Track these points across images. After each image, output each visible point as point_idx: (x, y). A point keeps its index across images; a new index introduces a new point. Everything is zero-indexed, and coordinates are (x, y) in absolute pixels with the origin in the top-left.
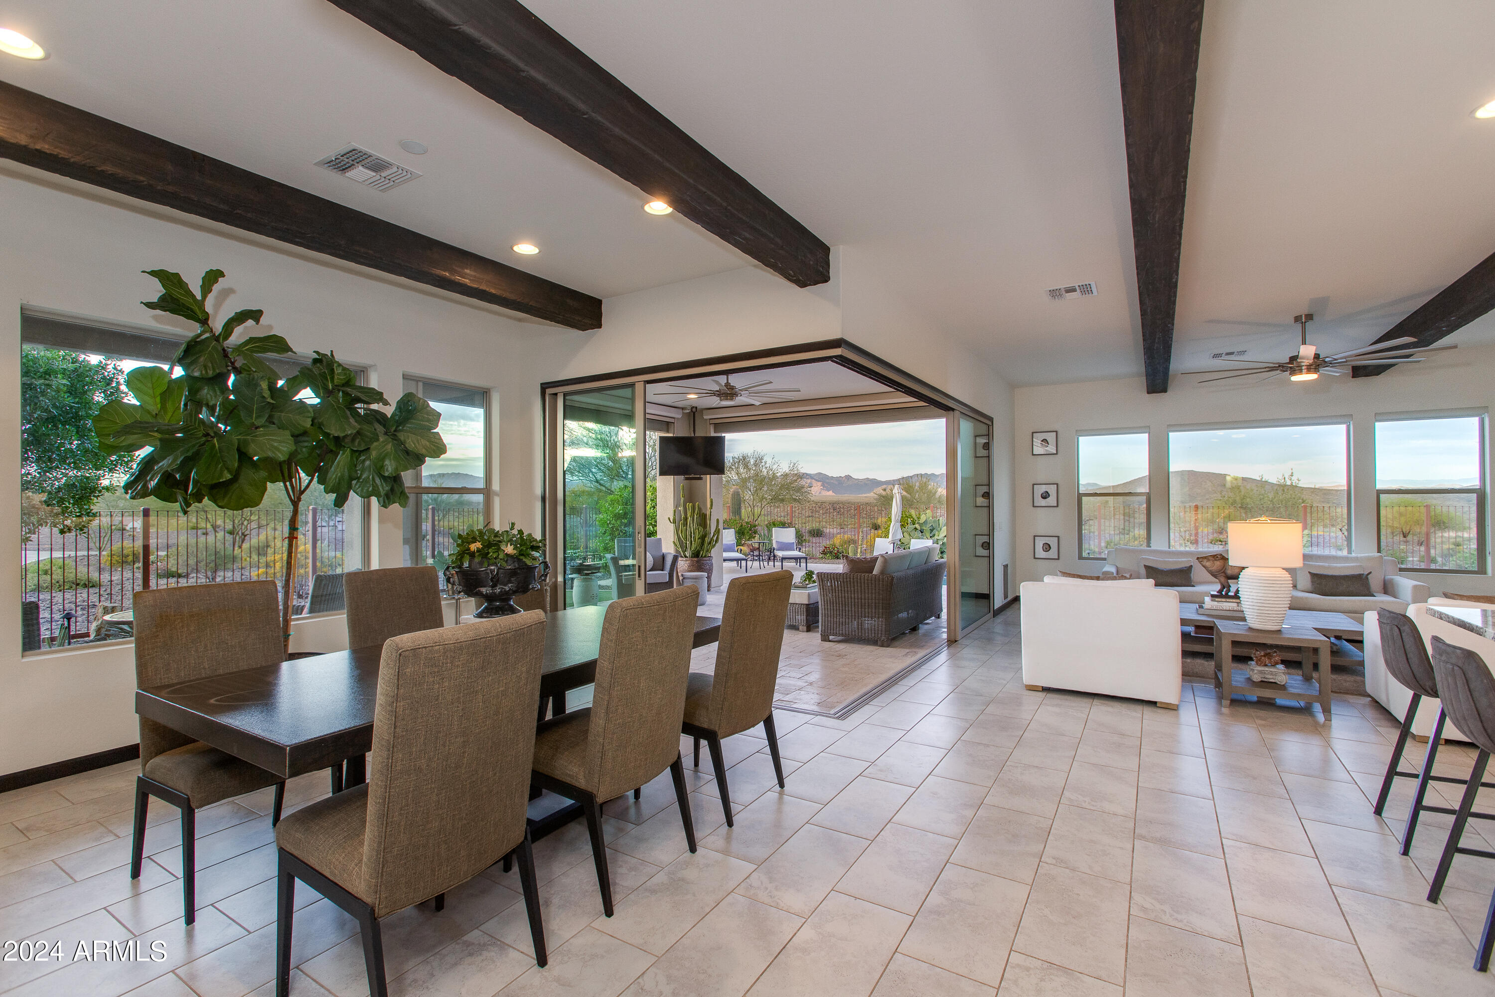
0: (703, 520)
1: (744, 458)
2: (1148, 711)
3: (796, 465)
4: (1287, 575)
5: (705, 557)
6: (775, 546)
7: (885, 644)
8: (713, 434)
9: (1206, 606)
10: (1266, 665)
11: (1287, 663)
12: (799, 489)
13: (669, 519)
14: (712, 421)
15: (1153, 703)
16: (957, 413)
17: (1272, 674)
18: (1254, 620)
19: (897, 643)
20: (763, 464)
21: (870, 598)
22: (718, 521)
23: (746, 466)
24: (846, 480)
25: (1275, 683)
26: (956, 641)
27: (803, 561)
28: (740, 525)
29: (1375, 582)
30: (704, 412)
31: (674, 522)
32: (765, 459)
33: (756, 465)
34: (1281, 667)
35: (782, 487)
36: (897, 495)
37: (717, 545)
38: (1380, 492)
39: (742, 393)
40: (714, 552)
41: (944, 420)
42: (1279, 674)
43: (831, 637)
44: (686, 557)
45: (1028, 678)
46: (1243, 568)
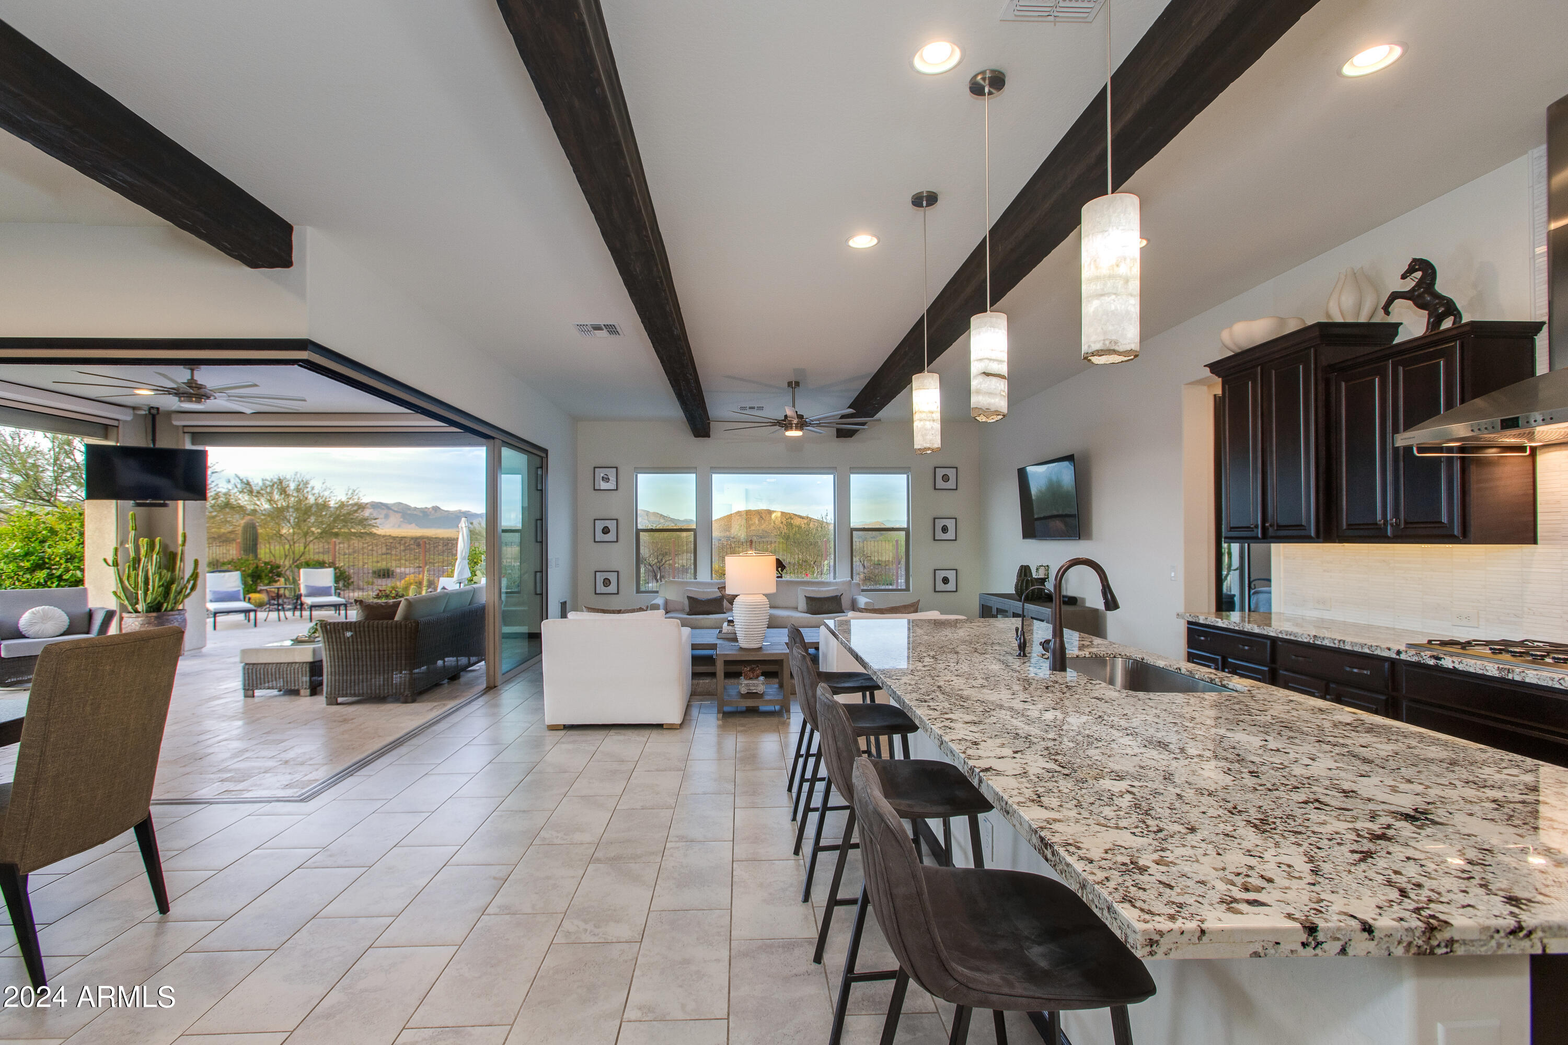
0: (170, 560)
1: (280, 481)
2: (654, 735)
3: (356, 492)
4: (765, 600)
5: (172, 610)
6: (303, 591)
7: (410, 700)
8: (189, 446)
9: (724, 631)
10: (751, 679)
11: (767, 675)
12: (362, 522)
13: (105, 560)
14: (186, 430)
15: (660, 726)
16: (497, 441)
17: (754, 686)
18: (743, 643)
19: (425, 697)
20: (309, 489)
21: (390, 648)
22: (196, 562)
23: (283, 491)
24: (433, 512)
25: (757, 693)
26: (495, 687)
27: (342, 608)
28: (255, 566)
29: (845, 602)
30: (173, 416)
31: (116, 564)
32: (312, 483)
33: (298, 490)
34: (762, 678)
35: (337, 518)
36: (464, 529)
37: (194, 594)
38: (853, 530)
39: (216, 395)
40: (189, 605)
41: (484, 449)
42: (760, 685)
43: (340, 700)
44: (136, 611)
45: (549, 720)
46: (737, 596)
